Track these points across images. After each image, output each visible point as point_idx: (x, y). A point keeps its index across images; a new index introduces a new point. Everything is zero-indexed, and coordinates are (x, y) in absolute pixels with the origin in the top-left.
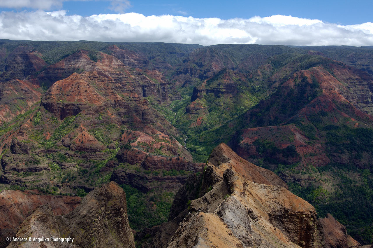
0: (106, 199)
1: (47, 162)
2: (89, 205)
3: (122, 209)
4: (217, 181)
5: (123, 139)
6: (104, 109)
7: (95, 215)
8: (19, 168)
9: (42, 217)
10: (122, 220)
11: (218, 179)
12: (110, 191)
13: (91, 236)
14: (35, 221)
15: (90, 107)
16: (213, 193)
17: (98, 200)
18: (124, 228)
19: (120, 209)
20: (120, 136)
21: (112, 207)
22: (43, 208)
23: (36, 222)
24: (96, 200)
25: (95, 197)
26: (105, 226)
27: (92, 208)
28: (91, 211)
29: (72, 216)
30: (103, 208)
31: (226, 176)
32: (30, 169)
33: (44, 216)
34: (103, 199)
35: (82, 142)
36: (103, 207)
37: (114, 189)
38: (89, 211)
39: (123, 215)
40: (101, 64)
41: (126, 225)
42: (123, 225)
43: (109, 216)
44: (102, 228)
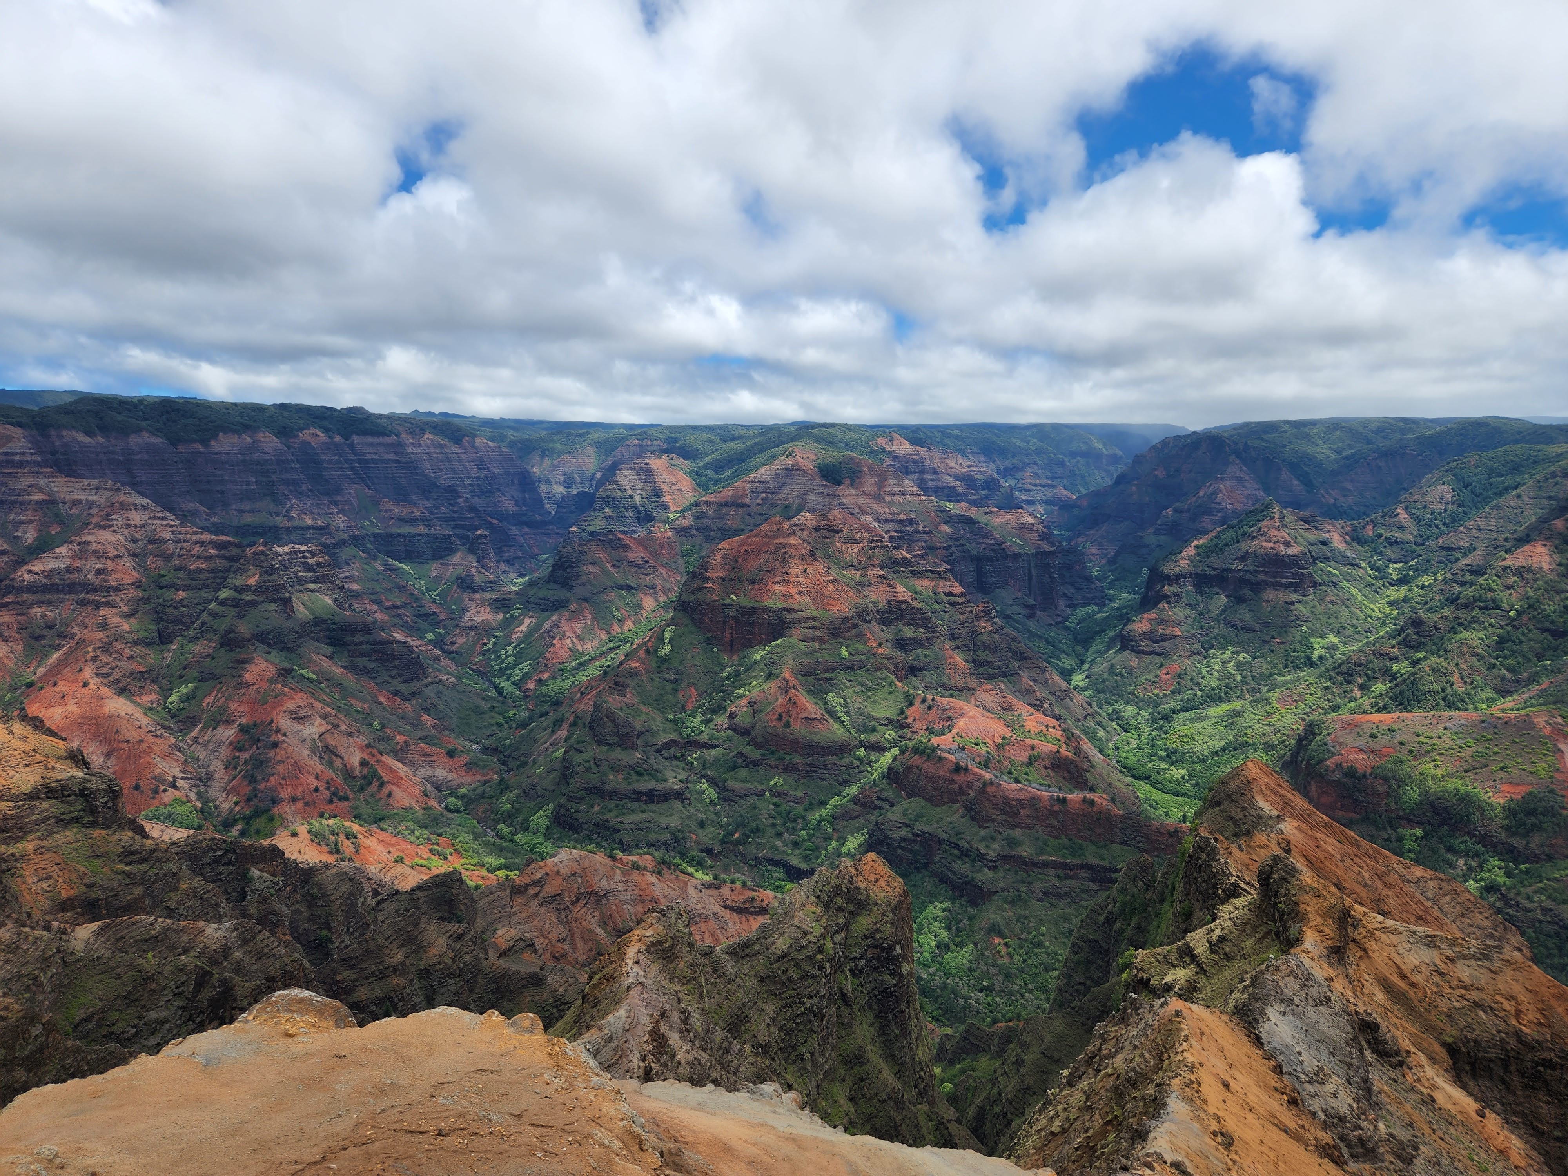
0: (851, 908)
1: (683, 776)
2: (796, 921)
3: (898, 949)
4: (1234, 892)
5: (909, 721)
6: (855, 626)
7: (815, 955)
8: (608, 787)
9: (660, 943)
10: (895, 985)
11: (1236, 885)
12: (861, 885)
13: (797, 1024)
14: (639, 952)
15: (814, 619)
16: (1218, 933)
17: (827, 908)
18: (902, 1011)
19: (891, 948)
20: (902, 712)
21: (866, 937)
22: (664, 915)
23: (642, 957)
24: (819, 910)
25: (818, 897)
26: (843, 995)
27: (806, 933)
28: (803, 942)
29: (747, 951)
30: (839, 938)
31: (1269, 877)
32: (635, 792)
33: (666, 941)
34: (840, 909)
35: (788, 725)
36: (837, 932)
37: (877, 880)
38: (797, 940)
39: (900, 966)
40: (853, 491)
41: (908, 1002)
42: (898, 1001)
43: (856, 965)
44: (832, 1001)
